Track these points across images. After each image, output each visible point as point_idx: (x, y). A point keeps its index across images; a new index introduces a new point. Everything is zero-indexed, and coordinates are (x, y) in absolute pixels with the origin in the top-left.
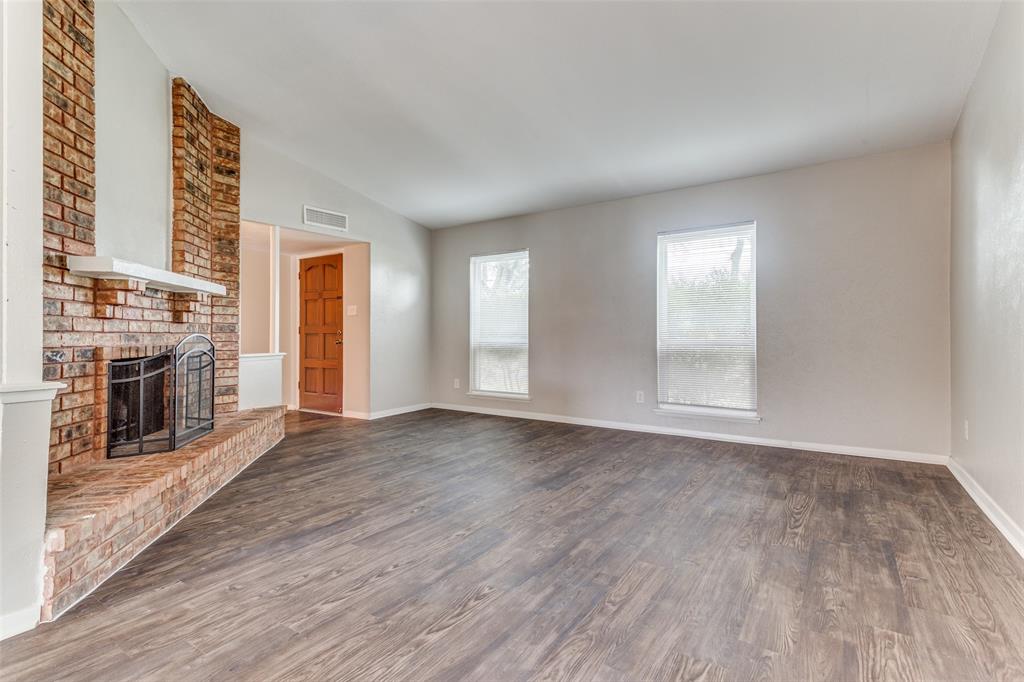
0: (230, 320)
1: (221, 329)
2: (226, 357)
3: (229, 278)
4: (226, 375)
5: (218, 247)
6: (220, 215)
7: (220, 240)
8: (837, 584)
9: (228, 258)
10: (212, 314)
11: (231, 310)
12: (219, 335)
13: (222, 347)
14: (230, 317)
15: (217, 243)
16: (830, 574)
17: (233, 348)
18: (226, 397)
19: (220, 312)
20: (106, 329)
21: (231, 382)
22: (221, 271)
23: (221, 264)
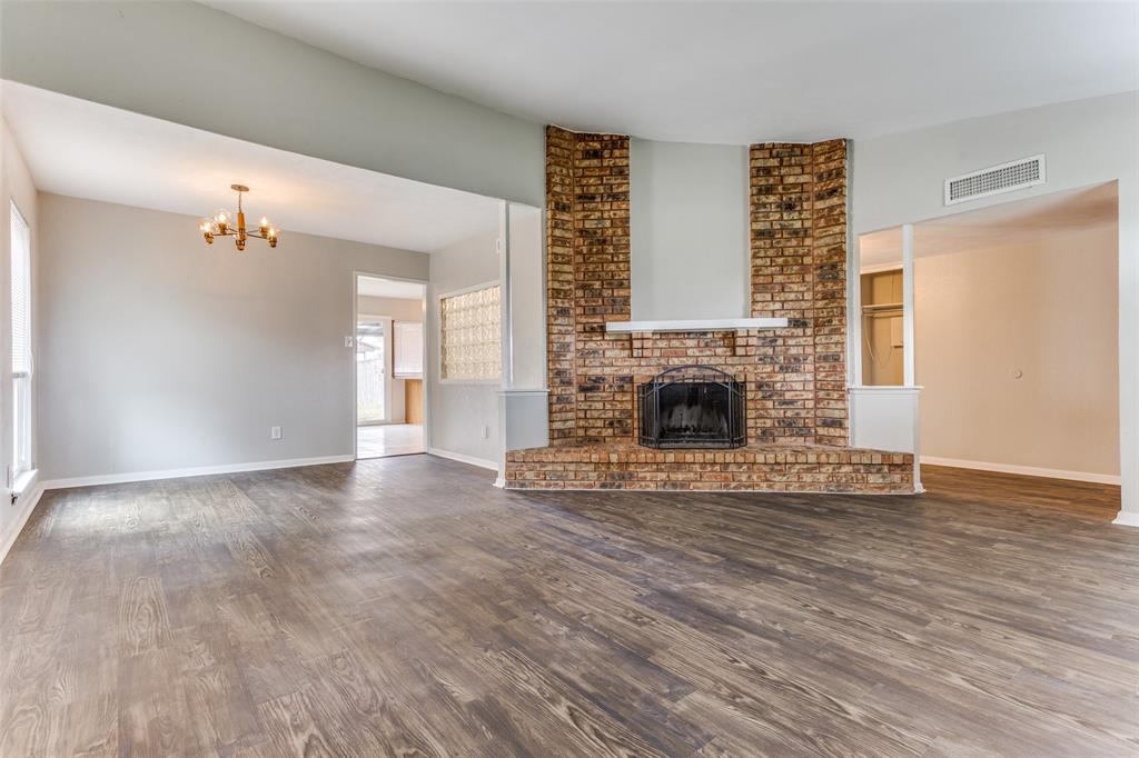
0: (834, 349)
1: (826, 358)
2: (830, 387)
3: (832, 305)
4: (830, 406)
5: (819, 275)
6: (822, 242)
7: (821, 267)
8: (202, 674)
9: (830, 285)
10: (815, 345)
11: (835, 338)
12: (823, 364)
13: (826, 377)
14: (833, 346)
15: (819, 271)
16: (214, 683)
17: (838, 378)
18: (831, 430)
19: (823, 341)
20: (643, 363)
21: (837, 414)
22: (823, 299)
23: (823, 292)
